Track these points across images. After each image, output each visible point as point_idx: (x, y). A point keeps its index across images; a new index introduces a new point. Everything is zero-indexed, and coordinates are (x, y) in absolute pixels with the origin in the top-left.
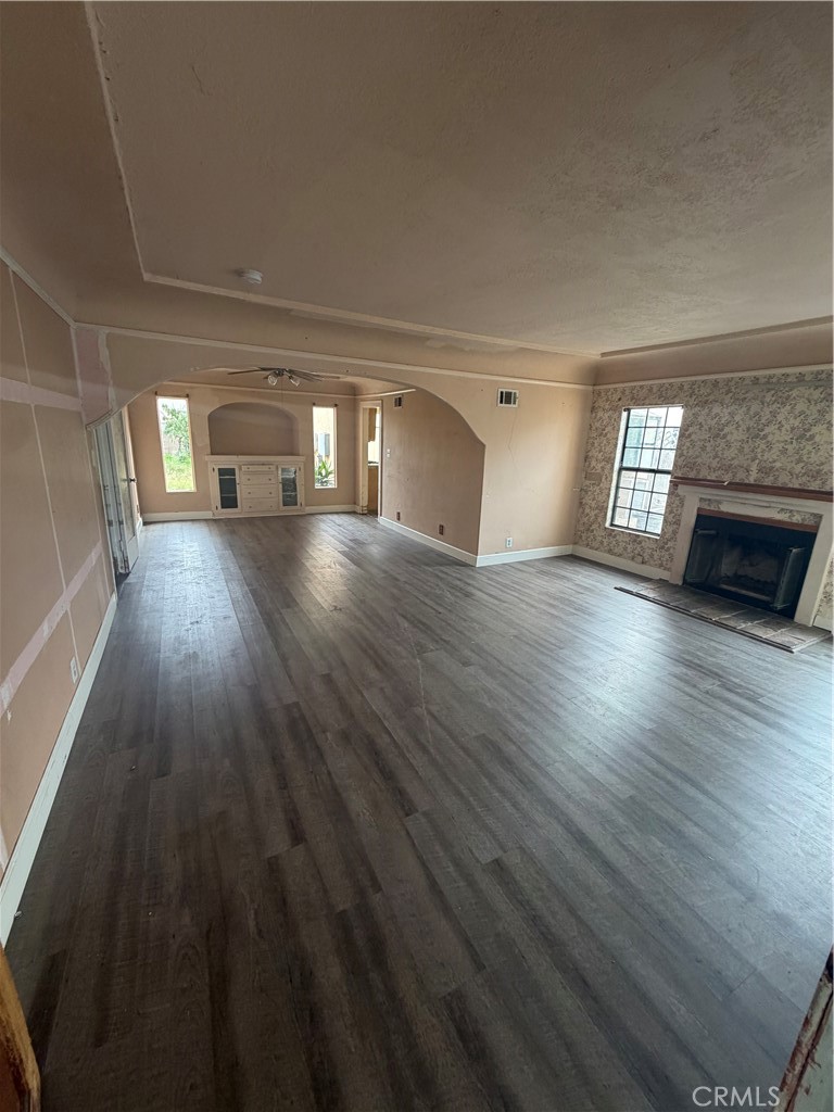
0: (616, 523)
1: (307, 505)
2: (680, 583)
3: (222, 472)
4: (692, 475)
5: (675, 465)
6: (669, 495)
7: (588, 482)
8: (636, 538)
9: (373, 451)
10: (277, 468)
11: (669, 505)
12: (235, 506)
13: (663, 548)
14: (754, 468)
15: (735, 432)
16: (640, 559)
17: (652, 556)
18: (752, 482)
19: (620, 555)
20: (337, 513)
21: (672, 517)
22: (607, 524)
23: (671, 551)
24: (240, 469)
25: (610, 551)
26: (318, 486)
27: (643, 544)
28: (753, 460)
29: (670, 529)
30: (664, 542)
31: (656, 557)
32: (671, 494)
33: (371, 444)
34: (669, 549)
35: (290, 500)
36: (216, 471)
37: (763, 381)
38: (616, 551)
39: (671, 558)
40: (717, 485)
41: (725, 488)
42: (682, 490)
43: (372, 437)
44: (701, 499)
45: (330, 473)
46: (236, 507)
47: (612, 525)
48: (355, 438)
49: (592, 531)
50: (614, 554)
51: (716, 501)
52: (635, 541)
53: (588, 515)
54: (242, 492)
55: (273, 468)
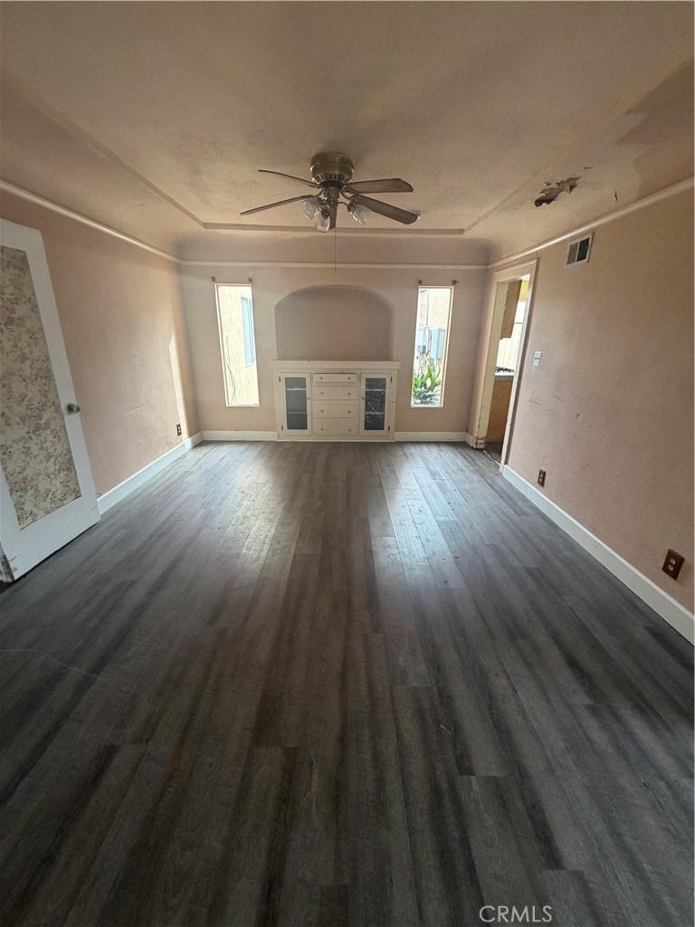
1: (397, 429)
3: (290, 382)
9: (507, 354)
10: (360, 379)
12: (304, 427)
20: (438, 443)
24: (312, 379)
26: (415, 403)
33: (504, 343)
35: (374, 423)
36: (283, 381)
43: (507, 332)
45: (436, 385)
46: (306, 428)
48: (478, 333)
54: (313, 408)
55: (354, 378)
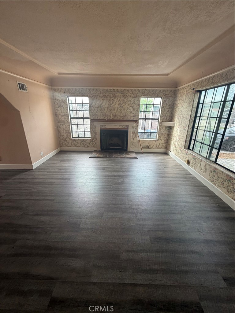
0: (74, 137)
2: (100, 150)
4: (96, 118)
5: (90, 115)
6: (90, 125)
7: (60, 124)
8: (83, 140)
11: (91, 128)
13: (92, 141)
14: (112, 115)
15: (105, 105)
16: (86, 146)
17: (90, 144)
18: (112, 119)
19: (79, 147)
21: (93, 132)
22: (72, 138)
23: (95, 141)
25: (75, 146)
27: (86, 141)
28: (111, 113)
29: (93, 135)
30: (92, 139)
31: (91, 144)
32: (91, 125)
34: (94, 141)
37: (109, 90)
38: (78, 145)
39: (96, 143)
40: (103, 121)
41: (106, 121)
42: (95, 123)
44: (100, 125)
47: (73, 137)
49: (67, 141)
50: (78, 147)
51: (104, 125)
52: (83, 141)
53: (63, 136)
